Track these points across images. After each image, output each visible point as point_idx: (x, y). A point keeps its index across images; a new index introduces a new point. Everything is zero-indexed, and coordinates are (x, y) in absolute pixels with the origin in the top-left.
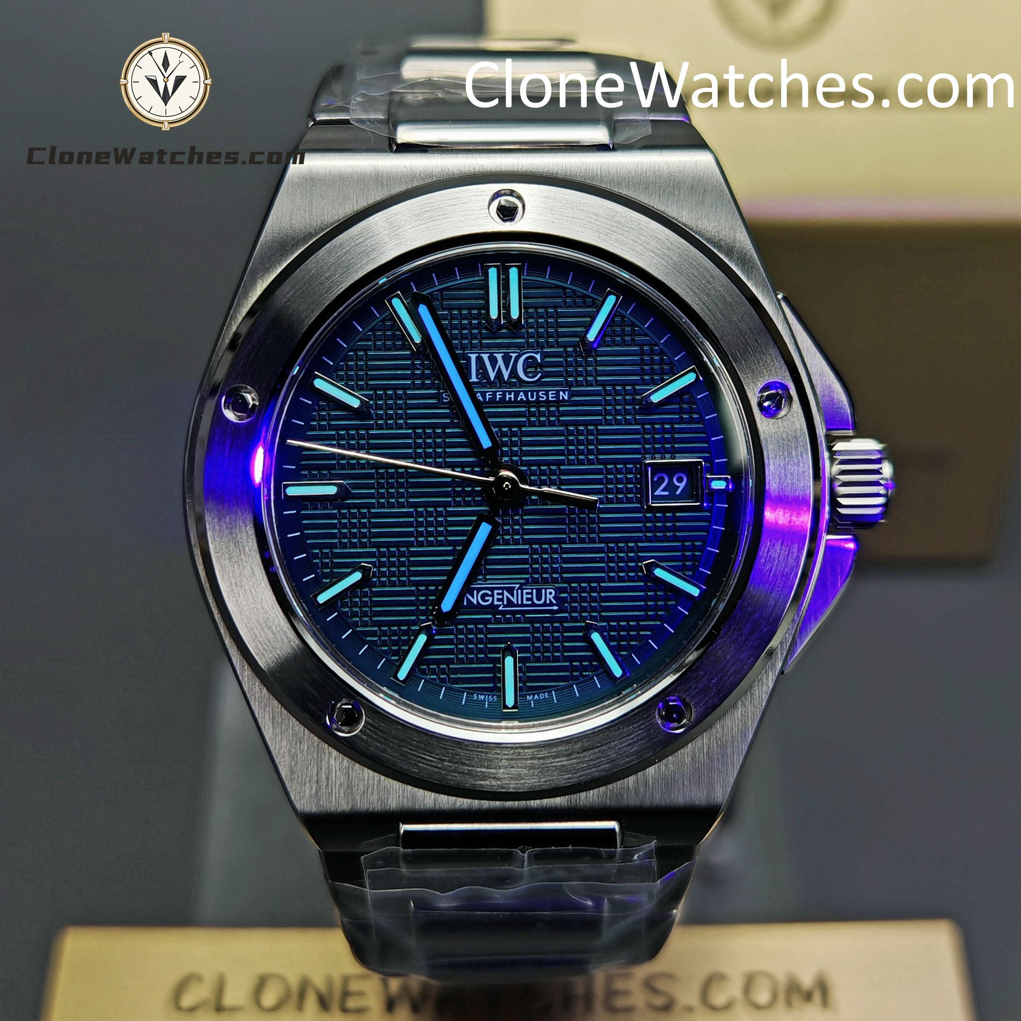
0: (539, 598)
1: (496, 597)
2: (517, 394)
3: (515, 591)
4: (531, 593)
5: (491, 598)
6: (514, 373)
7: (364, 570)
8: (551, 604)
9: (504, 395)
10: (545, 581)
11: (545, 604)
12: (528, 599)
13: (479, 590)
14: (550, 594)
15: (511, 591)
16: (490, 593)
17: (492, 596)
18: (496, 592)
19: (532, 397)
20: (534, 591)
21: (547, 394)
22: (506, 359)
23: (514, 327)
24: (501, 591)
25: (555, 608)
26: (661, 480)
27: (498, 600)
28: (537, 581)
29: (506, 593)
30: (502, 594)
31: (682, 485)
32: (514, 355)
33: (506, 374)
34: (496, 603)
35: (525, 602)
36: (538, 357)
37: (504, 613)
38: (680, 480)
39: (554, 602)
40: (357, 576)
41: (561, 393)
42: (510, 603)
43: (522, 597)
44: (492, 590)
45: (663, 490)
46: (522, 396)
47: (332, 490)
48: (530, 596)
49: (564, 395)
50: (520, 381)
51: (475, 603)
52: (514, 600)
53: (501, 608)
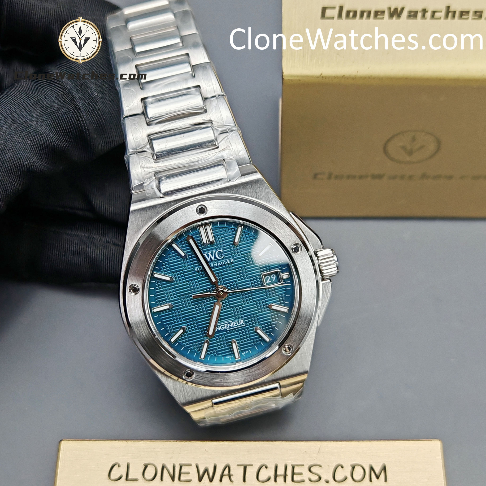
0: (239, 323)
1: (226, 326)
2: (218, 263)
3: (231, 324)
4: (236, 323)
5: (224, 327)
6: (215, 257)
7: (184, 329)
8: (243, 324)
9: (214, 265)
10: (239, 318)
11: (241, 325)
12: (235, 325)
13: (220, 326)
14: (242, 322)
15: (230, 323)
16: (223, 326)
17: (224, 326)
18: (225, 325)
19: (223, 263)
20: (237, 322)
21: (227, 261)
22: (212, 254)
23: (212, 243)
24: (227, 324)
25: (244, 325)
26: (268, 278)
27: (227, 327)
28: (237, 318)
29: (228, 325)
30: (227, 325)
31: (274, 278)
32: (214, 252)
33: (213, 258)
34: (226, 328)
35: (235, 326)
36: (221, 251)
37: (229, 331)
38: (273, 276)
39: (244, 323)
40: (182, 331)
41: (231, 260)
42: (230, 327)
43: (233, 324)
44: (224, 324)
45: (269, 281)
46: (219, 264)
47: (168, 307)
48: (236, 324)
49: (232, 261)
50: (218, 259)
51: (220, 330)
52: (231, 326)
53: (228, 329)
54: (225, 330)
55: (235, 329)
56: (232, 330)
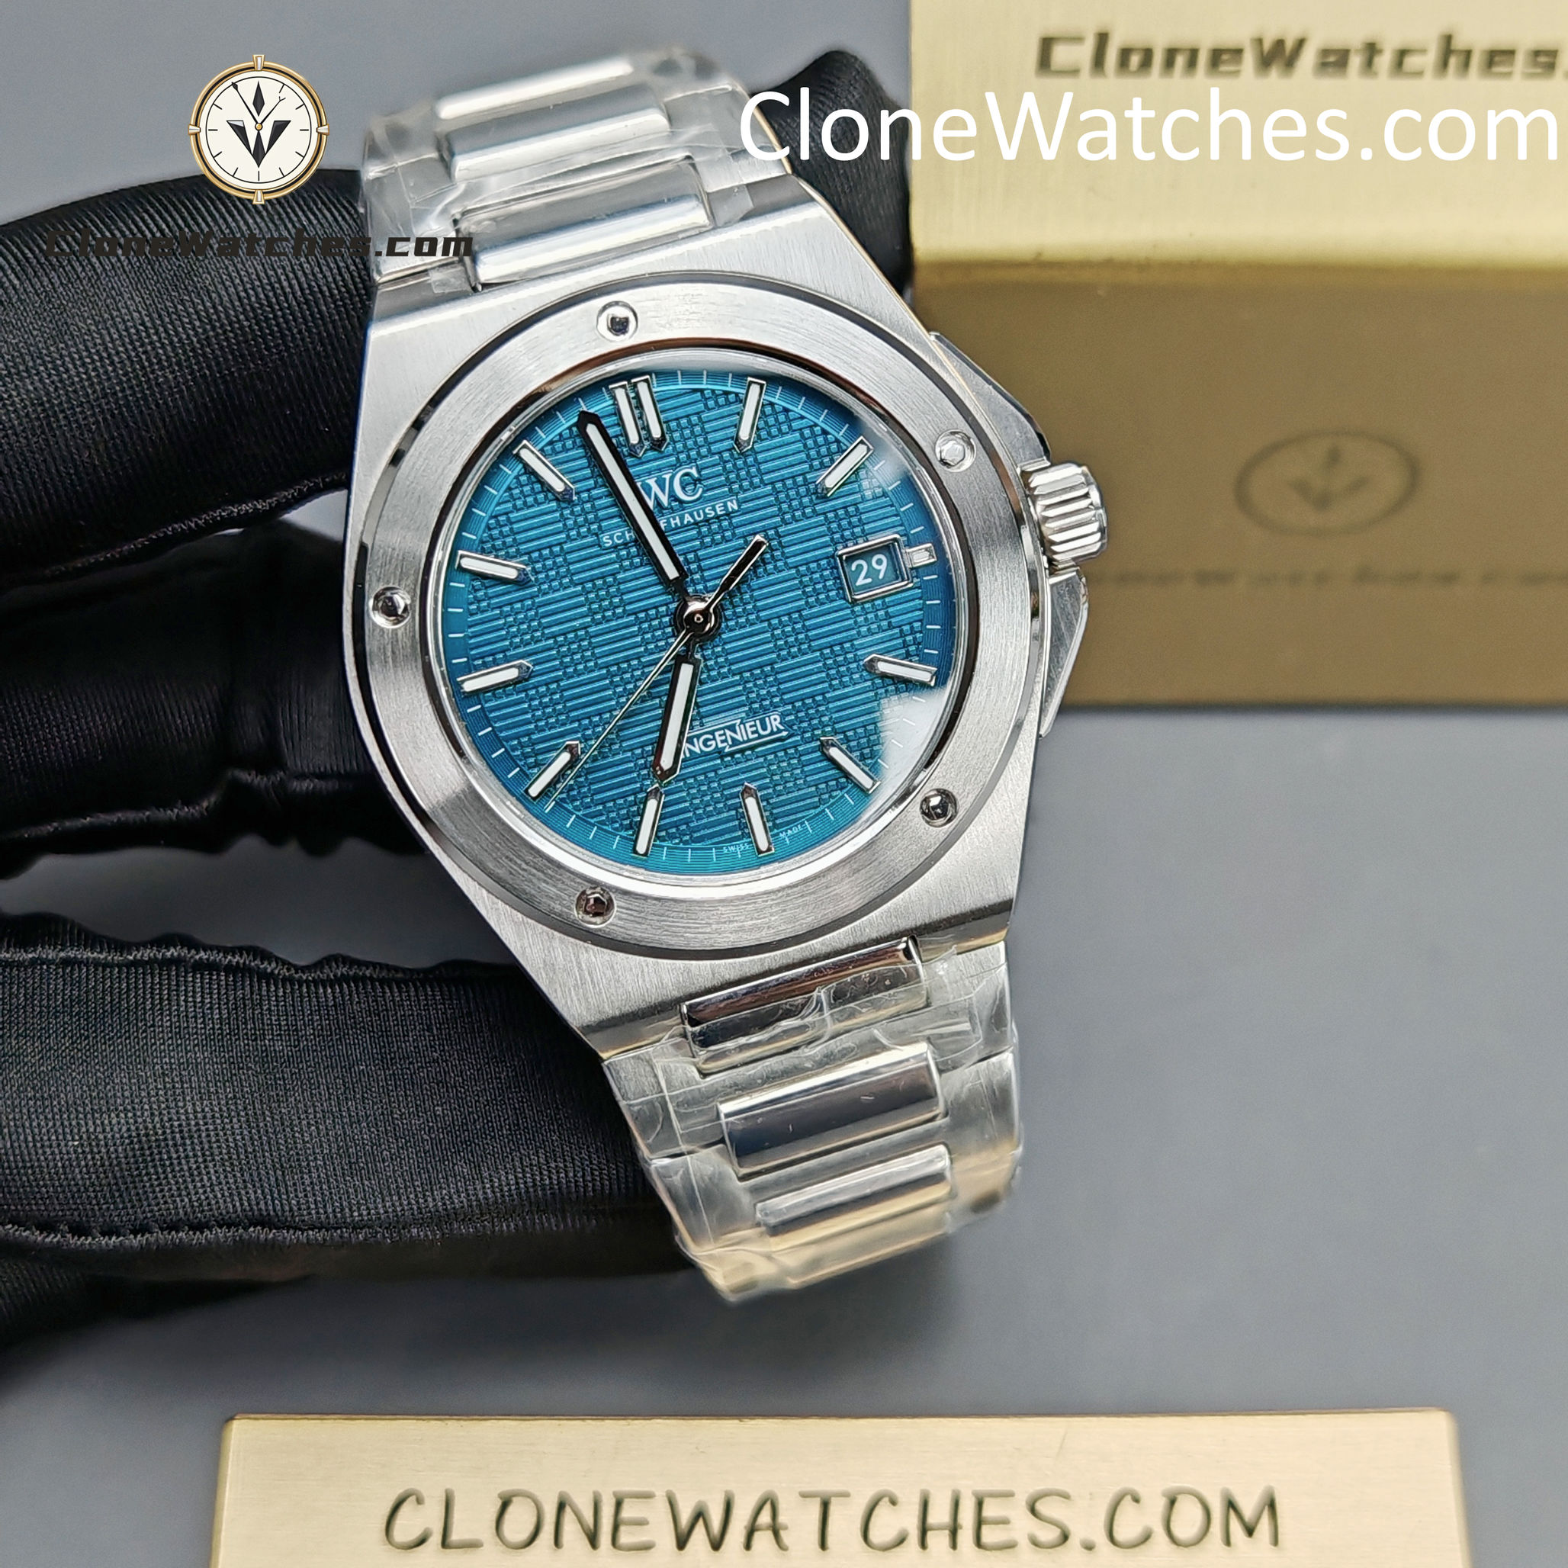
0: (764, 728)
1: (718, 739)
2: (682, 519)
3: (737, 728)
4: (755, 725)
5: (713, 742)
6: (673, 497)
7: (570, 749)
8: (779, 731)
9: (668, 522)
10: (765, 709)
11: (772, 733)
12: (753, 733)
13: (698, 737)
14: (774, 721)
15: (732, 728)
16: (711, 737)
17: (714, 739)
18: (717, 734)
19: (699, 516)
20: (758, 722)
21: (714, 509)
22: (661, 483)
23: (657, 445)
24: (722, 732)
25: (784, 734)
26: (860, 567)
27: (722, 742)
28: (757, 711)
29: (728, 733)
30: (724, 734)
31: (883, 568)
32: (667, 477)
33: (665, 500)
34: (720, 745)
35: (751, 736)
36: (694, 472)
37: (731, 754)
38: (879, 562)
39: (782, 728)
40: (565, 757)
41: (729, 504)
42: (735, 742)
43: (745, 732)
44: (712, 733)
45: (865, 578)
46: (688, 519)
47: (512, 674)
48: (754, 729)
49: (733, 506)
50: (681, 502)
51: (698, 751)
52: (738, 737)
53: (727, 750)
54: (720, 753)
55: (752, 748)
56: (742, 751)
